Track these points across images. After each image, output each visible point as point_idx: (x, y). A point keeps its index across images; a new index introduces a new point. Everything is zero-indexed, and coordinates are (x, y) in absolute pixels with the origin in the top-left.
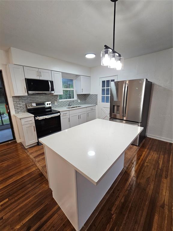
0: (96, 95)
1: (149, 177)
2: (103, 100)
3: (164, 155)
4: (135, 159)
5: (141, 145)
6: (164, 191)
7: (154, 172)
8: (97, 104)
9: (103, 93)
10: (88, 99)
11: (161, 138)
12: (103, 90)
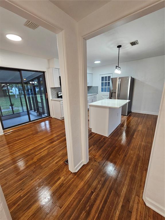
0: (97, 87)
1: (133, 125)
2: (102, 91)
3: (141, 118)
4: (126, 120)
5: (129, 115)
6: (140, 127)
7: (135, 124)
8: (97, 93)
9: (102, 85)
10: (91, 90)
11: (140, 112)
12: (102, 83)
